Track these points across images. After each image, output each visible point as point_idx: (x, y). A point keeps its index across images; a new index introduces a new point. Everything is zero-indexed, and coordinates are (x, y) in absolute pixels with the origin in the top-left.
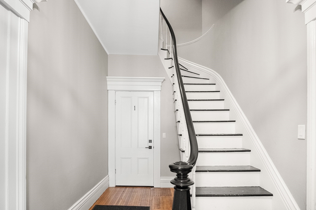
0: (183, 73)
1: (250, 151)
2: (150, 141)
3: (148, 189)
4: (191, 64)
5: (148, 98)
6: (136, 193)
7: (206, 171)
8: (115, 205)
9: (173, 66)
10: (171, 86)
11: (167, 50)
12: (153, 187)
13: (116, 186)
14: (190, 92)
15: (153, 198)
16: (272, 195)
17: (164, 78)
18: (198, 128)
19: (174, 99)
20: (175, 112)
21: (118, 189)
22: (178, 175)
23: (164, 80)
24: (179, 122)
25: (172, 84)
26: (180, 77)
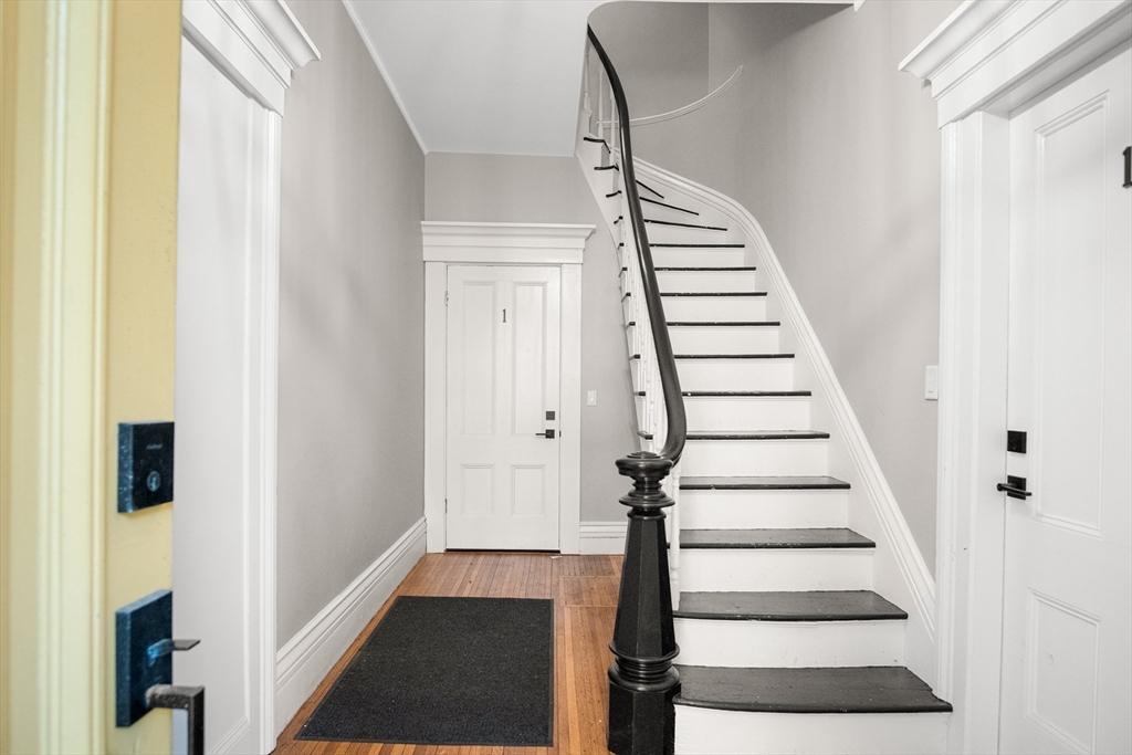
0: (648, 210)
1: (827, 436)
2: (550, 416)
3: (543, 559)
4: (672, 180)
5: (543, 284)
6: (510, 568)
7: (708, 488)
8: (452, 595)
9: (620, 192)
10: (613, 250)
11: (603, 141)
12: (559, 552)
13: (448, 550)
14: (670, 269)
15: (562, 580)
16: (873, 545)
17: (594, 226)
18: (690, 376)
19: (620, 288)
20: (625, 328)
21: (455, 558)
22: (639, 484)
23: (594, 232)
24: (637, 357)
25: (617, 245)
26: (639, 223)
